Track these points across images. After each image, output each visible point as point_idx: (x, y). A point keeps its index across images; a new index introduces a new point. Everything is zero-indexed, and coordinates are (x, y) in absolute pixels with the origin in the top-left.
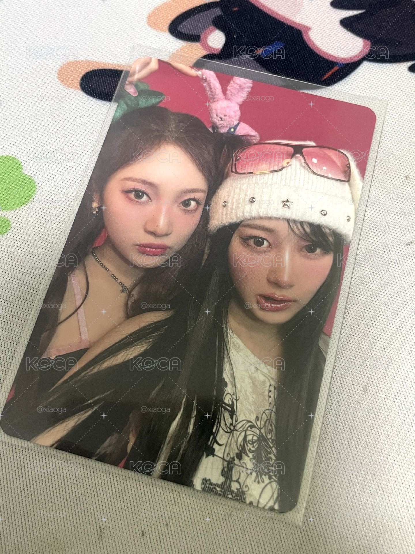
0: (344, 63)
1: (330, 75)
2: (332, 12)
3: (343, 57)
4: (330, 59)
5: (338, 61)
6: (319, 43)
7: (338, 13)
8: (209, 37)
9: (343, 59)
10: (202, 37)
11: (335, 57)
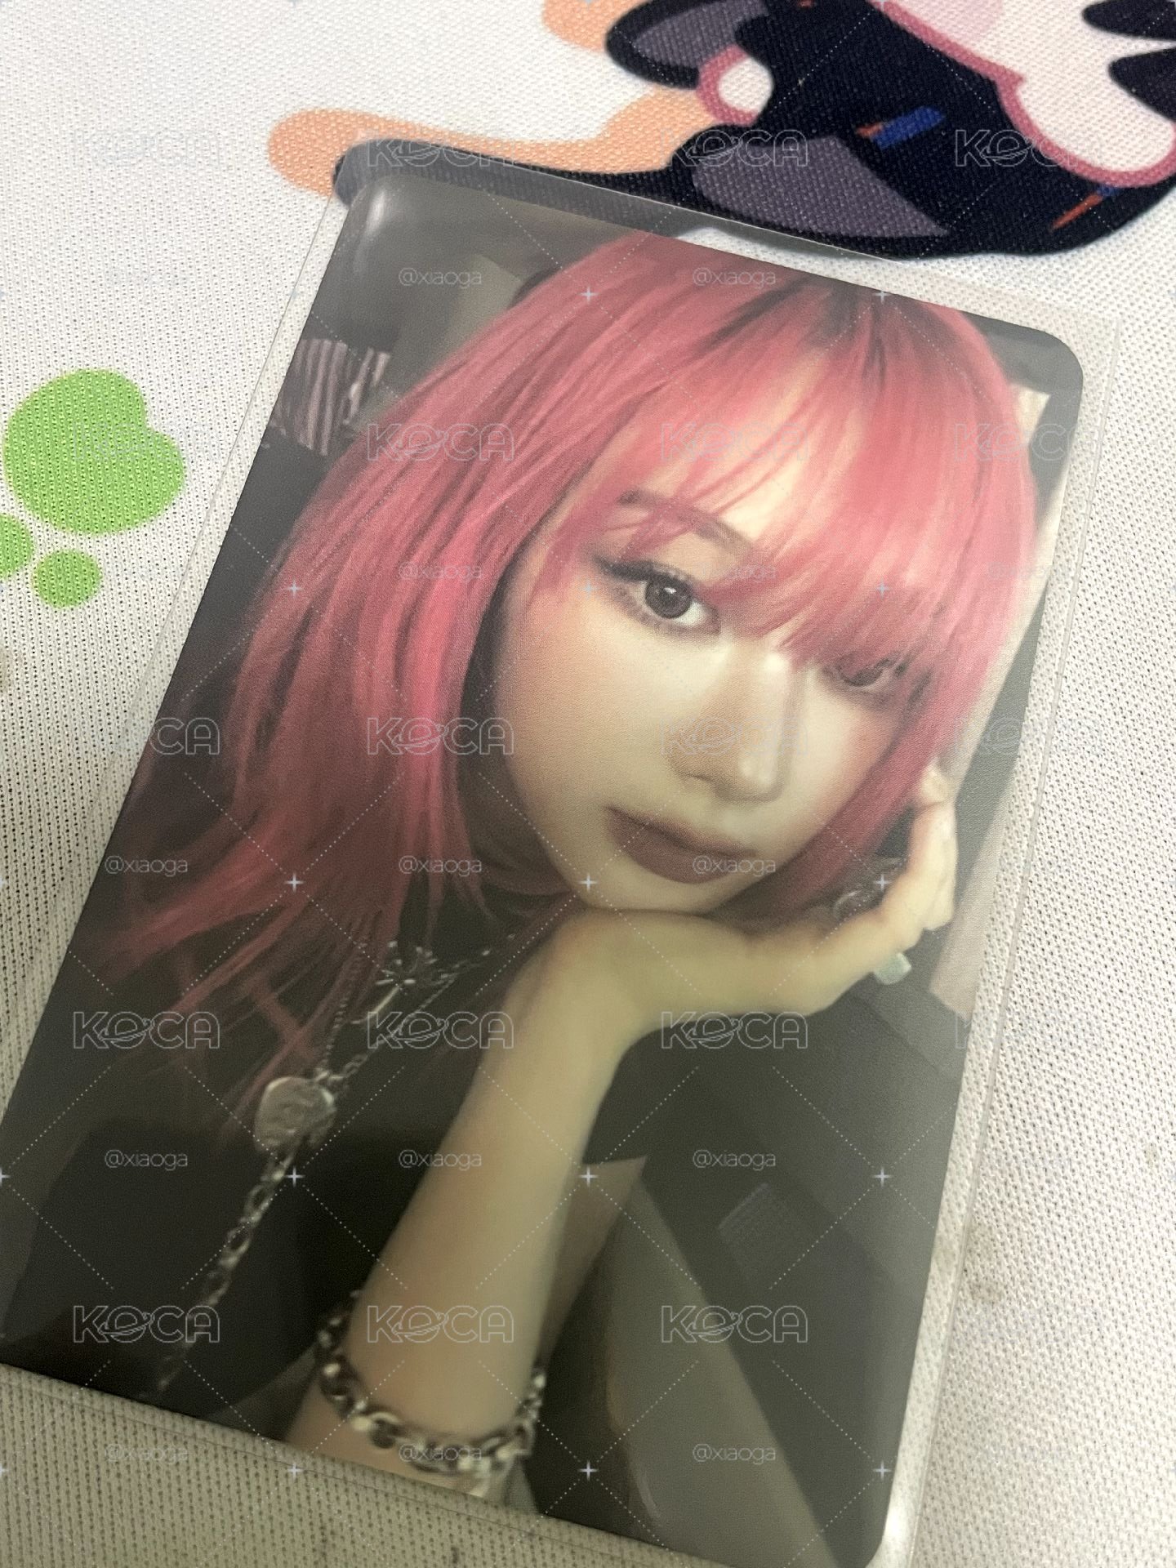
0: (1117, 186)
1: (1077, 218)
2: (1088, 38)
3: (1114, 168)
4: (1078, 171)
5: (1100, 180)
6: (1046, 123)
7: (1105, 42)
8: (725, 77)
9: (1114, 174)
10: (702, 76)
11: (1089, 166)
